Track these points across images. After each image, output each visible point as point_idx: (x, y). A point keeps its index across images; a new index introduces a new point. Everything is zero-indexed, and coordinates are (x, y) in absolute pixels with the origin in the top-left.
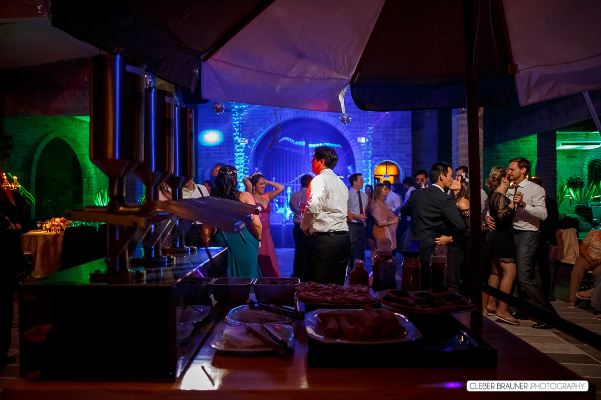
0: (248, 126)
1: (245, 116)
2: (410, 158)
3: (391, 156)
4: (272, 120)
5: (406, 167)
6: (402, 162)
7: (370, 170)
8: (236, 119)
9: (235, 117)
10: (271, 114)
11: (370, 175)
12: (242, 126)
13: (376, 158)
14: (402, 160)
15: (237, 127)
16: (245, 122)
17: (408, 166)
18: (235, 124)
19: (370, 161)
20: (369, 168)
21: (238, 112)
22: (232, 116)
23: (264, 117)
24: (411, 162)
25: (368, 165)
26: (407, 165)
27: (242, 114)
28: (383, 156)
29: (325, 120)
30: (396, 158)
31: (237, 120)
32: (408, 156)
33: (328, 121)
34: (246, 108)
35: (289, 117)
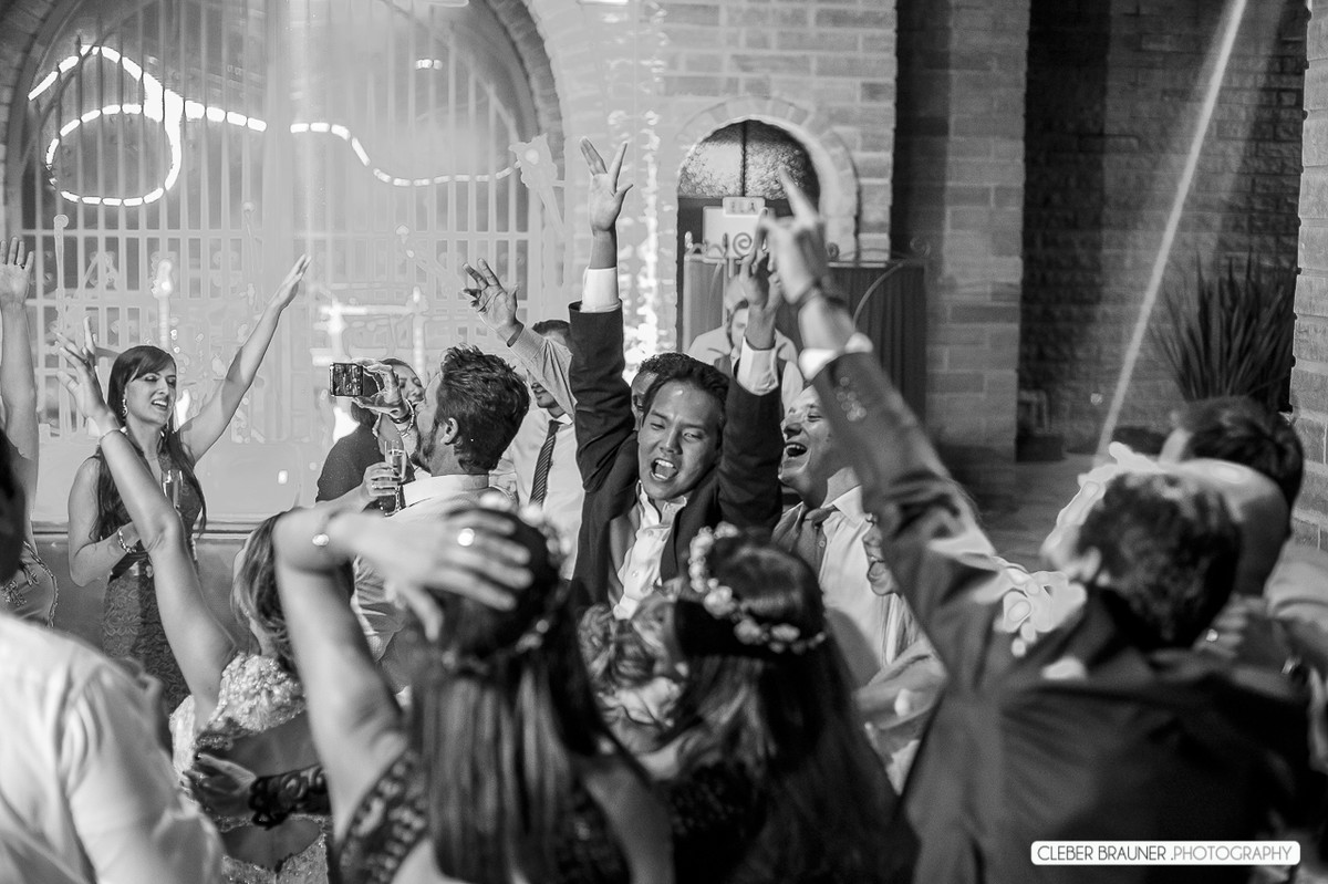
2: (887, 105)
3: (775, 93)
5: (860, 156)
6: (840, 129)
7: (653, 171)
11: (651, 200)
13: (690, 99)
14: (842, 117)
17: (871, 155)
19: (653, 118)
20: (649, 158)
24: (888, 130)
25: (646, 139)
26: (865, 148)
28: (732, 85)
30: (808, 104)
32: (872, 91)
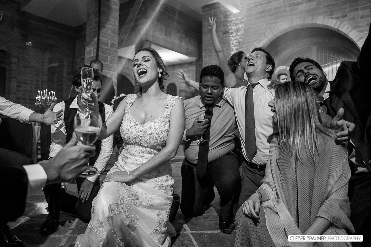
0: (245, 43)
1: (242, 35)
4: (266, 34)
8: (233, 39)
9: (233, 37)
10: (266, 29)
12: (239, 44)
15: (235, 46)
16: (242, 40)
18: (233, 44)
21: (235, 32)
22: (230, 37)
23: (259, 32)
27: (239, 34)
29: (324, 24)
31: (235, 40)
33: (329, 25)
34: (242, 27)
35: (283, 28)
